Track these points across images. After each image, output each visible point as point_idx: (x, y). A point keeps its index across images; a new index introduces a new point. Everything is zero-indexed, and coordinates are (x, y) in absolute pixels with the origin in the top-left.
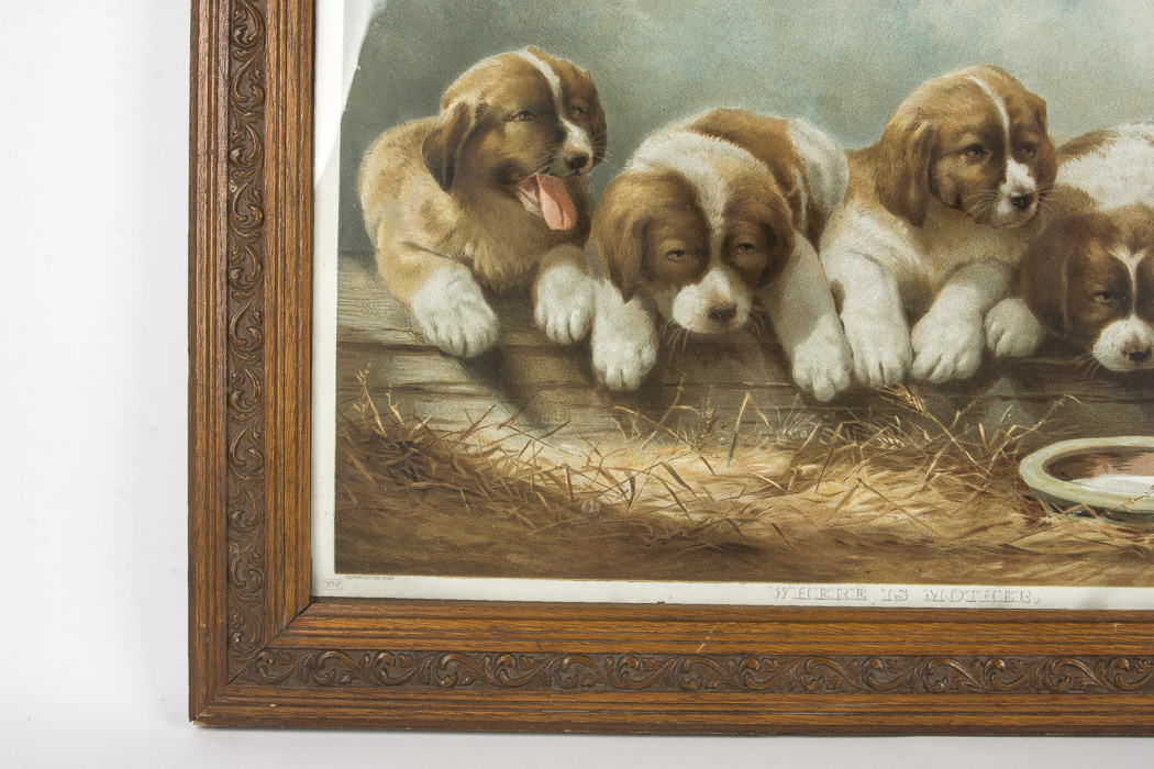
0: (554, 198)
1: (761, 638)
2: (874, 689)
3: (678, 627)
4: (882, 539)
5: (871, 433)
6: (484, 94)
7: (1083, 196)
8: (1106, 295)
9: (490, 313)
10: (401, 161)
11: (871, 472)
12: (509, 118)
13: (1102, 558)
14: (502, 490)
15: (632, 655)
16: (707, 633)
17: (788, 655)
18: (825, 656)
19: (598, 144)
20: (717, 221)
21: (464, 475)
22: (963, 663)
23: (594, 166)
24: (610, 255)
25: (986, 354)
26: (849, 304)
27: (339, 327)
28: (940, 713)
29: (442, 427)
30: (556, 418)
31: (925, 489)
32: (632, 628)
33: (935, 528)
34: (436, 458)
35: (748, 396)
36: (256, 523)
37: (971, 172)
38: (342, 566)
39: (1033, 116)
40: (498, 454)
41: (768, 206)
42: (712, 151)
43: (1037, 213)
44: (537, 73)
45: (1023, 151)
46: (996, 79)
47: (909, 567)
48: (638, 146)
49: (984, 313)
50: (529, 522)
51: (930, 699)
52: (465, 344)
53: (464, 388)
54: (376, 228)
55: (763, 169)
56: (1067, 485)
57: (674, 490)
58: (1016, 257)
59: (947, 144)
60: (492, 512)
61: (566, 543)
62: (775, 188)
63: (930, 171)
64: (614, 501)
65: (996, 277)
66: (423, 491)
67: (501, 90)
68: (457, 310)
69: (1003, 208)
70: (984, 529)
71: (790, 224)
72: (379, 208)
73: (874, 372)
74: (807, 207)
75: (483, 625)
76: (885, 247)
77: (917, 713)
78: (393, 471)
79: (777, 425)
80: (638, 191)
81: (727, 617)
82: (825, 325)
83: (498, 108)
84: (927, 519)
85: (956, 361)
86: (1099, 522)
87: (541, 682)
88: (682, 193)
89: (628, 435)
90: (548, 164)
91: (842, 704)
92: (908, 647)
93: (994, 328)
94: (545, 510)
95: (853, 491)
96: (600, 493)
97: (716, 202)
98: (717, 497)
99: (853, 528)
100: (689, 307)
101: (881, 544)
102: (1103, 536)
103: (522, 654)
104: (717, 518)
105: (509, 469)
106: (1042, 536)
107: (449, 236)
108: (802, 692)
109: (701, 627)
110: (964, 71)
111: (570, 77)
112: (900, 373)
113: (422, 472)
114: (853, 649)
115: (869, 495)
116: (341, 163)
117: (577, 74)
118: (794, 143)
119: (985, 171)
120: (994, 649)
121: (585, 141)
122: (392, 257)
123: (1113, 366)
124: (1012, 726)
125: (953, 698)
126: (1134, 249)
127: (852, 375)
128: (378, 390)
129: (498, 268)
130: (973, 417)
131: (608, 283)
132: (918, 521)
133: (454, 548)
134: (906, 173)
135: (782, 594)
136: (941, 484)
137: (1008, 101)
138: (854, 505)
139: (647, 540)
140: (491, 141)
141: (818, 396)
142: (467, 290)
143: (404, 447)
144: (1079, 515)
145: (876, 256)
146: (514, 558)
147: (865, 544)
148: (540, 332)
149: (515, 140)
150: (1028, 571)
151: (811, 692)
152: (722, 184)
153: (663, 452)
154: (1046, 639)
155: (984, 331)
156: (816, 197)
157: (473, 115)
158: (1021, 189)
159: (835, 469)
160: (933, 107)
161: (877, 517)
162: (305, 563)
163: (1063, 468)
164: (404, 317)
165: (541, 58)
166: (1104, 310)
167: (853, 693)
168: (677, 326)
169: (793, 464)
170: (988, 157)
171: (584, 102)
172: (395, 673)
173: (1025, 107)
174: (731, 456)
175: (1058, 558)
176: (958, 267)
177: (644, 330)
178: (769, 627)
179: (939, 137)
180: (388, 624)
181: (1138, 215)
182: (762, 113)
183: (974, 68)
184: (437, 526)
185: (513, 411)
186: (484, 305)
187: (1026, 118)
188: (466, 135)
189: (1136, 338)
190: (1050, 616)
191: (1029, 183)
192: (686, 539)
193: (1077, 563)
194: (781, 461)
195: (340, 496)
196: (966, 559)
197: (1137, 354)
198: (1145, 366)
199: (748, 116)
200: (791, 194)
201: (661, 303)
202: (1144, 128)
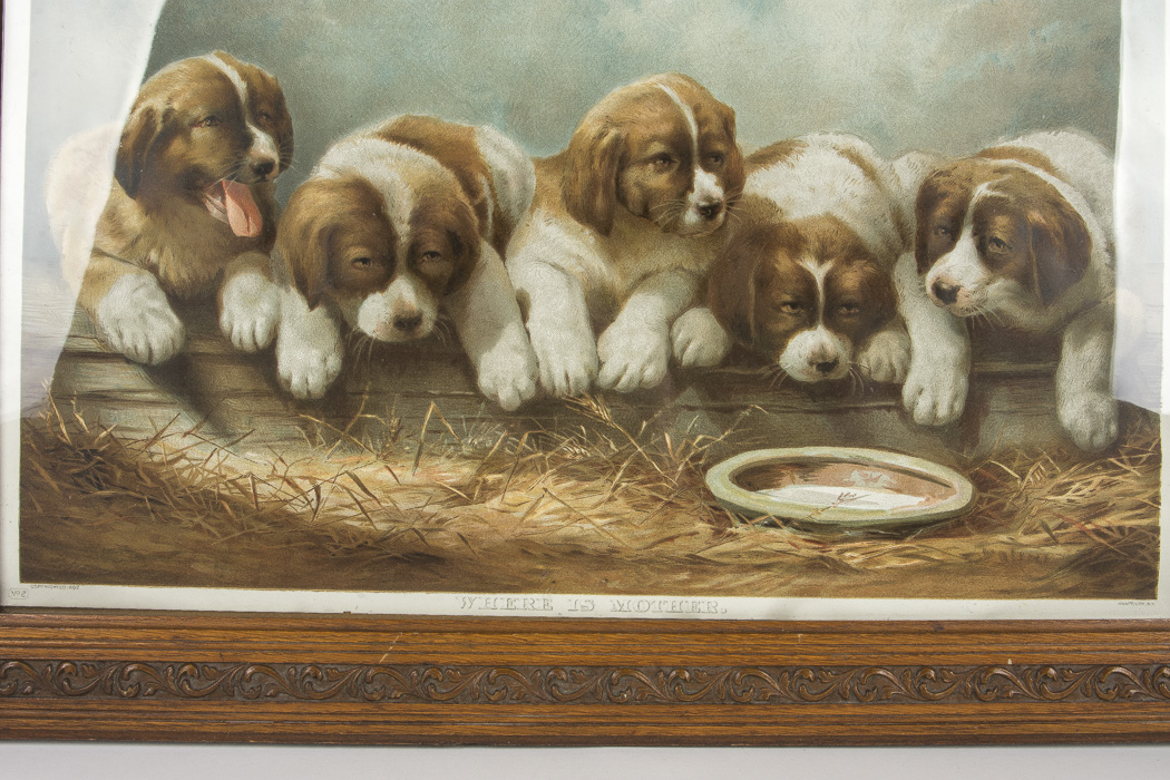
0: (241, 205)
1: (443, 648)
2: (557, 700)
3: (361, 637)
4: (568, 549)
5: (557, 443)
6: (171, 99)
7: (773, 205)
8: (793, 305)
9: (176, 320)
10: (87, 164)
11: (557, 482)
12: (196, 123)
13: (790, 568)
14: (188, 499)
15: (314, 665)
16: (389, 643)
17: (472, 665)
18: (508, 666)
19: (284, 151)
20: (403, 229)
21: (149, 483)
22: (647, 673)
23: (281, 171)
24: (295, 261)
25: (673, 363)
26: (536, 313)
27: (24, 333)
28: (623, 724)
29: (128, 435)
30: (241, 426)
31: (611, 499)
32: (315, 638)
33: (620, 538)
34: (121, 466)
35: (433, 405)
37: (658, 180)
38: (28, 575)
39: (721, 125)
40: (183, 463)
41: (455, 213)
42: (398, 157)
43: (725, 223)
44: (223, 78)
45: (711, 160)
46: (683, 87)
47: (596, 577)
48: (324, 153)
49: (670, 323)
50: (213, 530)
51: (613, 709)
52: (150, 351)
53: (150, 396)
54: (61, 233)
55: (449, 175)
56: (753, 495)
57: (360, 499)
58: (703, 266)
59: (635, 152)
60: (179, 521)
61: (253, 553)
62: (462, 196)
63: (617, 179)
64: (299, 510)
65: (682, 286)
66: (108, 500)
67: (188, 95)
68: (142, 316)
69: (691, 217)
70: (671, 539)
71: (477, 232)
72: (64, 213)
73: (560, 382)
74: (493, 214)
75: (165, 635)
76: (570, 255)
77: (601, 724)
78: (80, 480)
79: (463, 435)
80: (324, 198)
81: (413, 627)
82: (511, 334)
83: (184, 113)
84: (613, 528)
85: (642, 370)
86: (786, 532)
87: (224, 692)
88: (368, 199)
89: (314, 444)
90: (234, 170)
91: (526, 714)
92: (592, 658)
93: (680, 338)
94: (230, 520)
95: (539, 500)
96: (286, 502)
97: (402, 209)
98: (403, 506)
99: (537, 538)
100: (374, 315)
101: (567, 554)
102: (790, 547)
103: (205, 664)
104: (402, 528)
105: (194, 476)
106: (728, 546)
107: (134, 243)
108: (485, 703)
109: (383, 637)
110: (652, 80)
111: (257, 82)
112: (585, 383)
113: (106, 481)
114: (536, 659)
115: (555, 505)
117: (263, 78)
118: (482, 150)
119: (673, 180)
120: (677, 660)
121: (272, 148)
123: (800, 377)
124: (696, 736)
125: (635, 709)
126: (822, 259)
127: (538, 384)
128: (63, 397)
129: (184, 276)
130: (659, 427)
131: (294, 291)
132: (603, 530)
133: (140, 557)
134: (593, 184)
135: (468, 604)
136: (627, 494)
137: (696, 110)
138: (540, 515)
139: (331, 549)
140: (177, 146)
141: (503, 406)
142: (152, 296)
143: (89, 455)
144: (766, 525)
145: (562, 264)
146: (200, 568)
147: (553, 554)
148: (225, 339)
149: (201, 146)
150: (715, 581)
151: (495, 703)
152: (408, 192)
153: (348, 460)
154: (729, 650)
155: (670, 341)
156: (502, 206)
157: (159, 120)
158: (708, 198)
159: (521, 479)
160: (622, 115)
161: (562, 527)
163: (751, 478)
164: (89, 324)
165: (229, 64)
166: (791, 322)
167: (537, 703)
168: (363, 334)
169: (480, 472)
170: (676, 166)
171: (270, 107)
172: (78, 684)
173: (714, 117)
174: (417, 465)
175: (744, 569)
176: (645, 277)
177: (330, 339)
178: (451, 637)
179: (627, 144)
180: (69, 632)
181: (827, 225)
182: (450, 120)
183: (662, 76)
184: (123, 535)
185: (199, 419)
186: (169, 312)
187: (714, 127)
188: (152, 141)
189: (823, 347)
190: (735, 627)
191: (717, 192)
192: (372, 549)
193: (764, 574)
194: (466, 471)
195: (25, 504)
196: (652, 569)
197: (824, 364)
198: (832, 376)
199: (436, 123)
200: (477, 202)
201: (346, 310)
202: (832, 138)
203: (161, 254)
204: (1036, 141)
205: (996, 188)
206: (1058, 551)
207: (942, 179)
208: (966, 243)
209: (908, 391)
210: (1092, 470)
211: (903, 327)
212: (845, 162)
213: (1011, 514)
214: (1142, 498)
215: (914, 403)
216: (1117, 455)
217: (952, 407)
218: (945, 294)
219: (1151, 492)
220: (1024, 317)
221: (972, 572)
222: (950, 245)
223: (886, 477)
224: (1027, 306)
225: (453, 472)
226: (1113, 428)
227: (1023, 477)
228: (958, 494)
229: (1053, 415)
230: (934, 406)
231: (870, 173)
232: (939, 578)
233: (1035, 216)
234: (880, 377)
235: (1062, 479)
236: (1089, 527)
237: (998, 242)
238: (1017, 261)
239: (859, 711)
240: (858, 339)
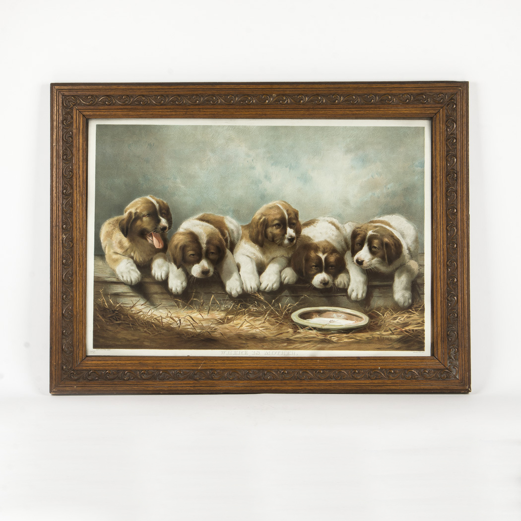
0: (157, 239)
1: (217, 365)
2: (249, 379)
3: (193, 362)
4: (252, 337)
5: (249, 306)
6: (137, 209)
7: (310, 238)
8: (316, 266)
9: (139, 272)
10: (113, 228)
11: (249, 318)
12: (144, 216)
13: (316, 342)
14: (142, 323)
15: (180, 370)
16: (201, 364)
17: (224, 370)
18: (235, 369)
19: (169, 224)
20: (204, 246)
21: (131, 319)
22: (275, 371)
23: (169, 230)
24: (173, 255)
25: (281, 283)
26: (242, 270)
27: (94, 277)
28: (268, 386)
29: (125, 305)
30: (158, 302)
31: (264, 322)
32: (180, 362)
33: (267, 333)
35: (213, 296)
36: (71, 333)
37: (277, 231)
38: (95, 346)
39: (295, 215)
40: (141, 313)
42: (202, 225)
43: (296, 243)
44: (152, 203)
45: (292, 225)
46: (284, 204)
47: (260, 345)
48: (181, 224)
49: (281, 272)
50: (150, 332)
51: (265, 382)
52: (132, 281)
53: (131, 294)
54: (105, 248)
55: (217, 230)
56: (305, 321)
57: (192, 323)
58: (290, 256)
59: (270, 223)
60: (140, 330)
61: (161, 339)
62: (221, 236)
63: (265, 231)
64: (175, 326)
65: (284, 261)
66: (119, 324)
67: (142, 208)
68: (129, 271)
69: (286, 242)
70: (281, 334)
71: (225, 246)
72: (106, 242)
73: (249, 289)
74: (230, 241)
75: (137, 362)
76: (252, 253)
77: (262, 386)
78: (111, 318)
79: (221, 304)
80: (181, 237)
82: (235, 275)
83: (141, 213)
84: (265, 331)
85: (273, 285)
86: (314, 332)
87: (154, 378)
88: (194, 237)
89: (179, 307)
90: (155, 230)
91: (240, 383)
92: (259, 367)
93: (283, 276)
94: (155, 329)
95: (243, 323)
96: (171, 324)
97: (204, 240)
98: (204, 325)
99: (243, 334)
100: (196, 270)
101: (251, 338)
102: (316, 336)
103: (148, 370)
104: (204, 331)
105: (145, 317)
106: (298, 336)
107: (127, 250)
108: (229, 380)
109: (199, 362)
110: (275, 202)
111: (162, 204)
112: (256, 289)
113: (118, 318)
114: (243, 367)
115: (248, 324)
116: (95, 228)
117: (163, 203)
118: (226, 223)
119: (281, 231)
120: (283, 368)
121: (166, 223)
122: (110, 256)
123: (318, 287)
124: (289, 390)
125: (271, 382)
126: (324, 253)
127: (243, 289)
128: (106, 295)
129: (141, 260)
130: (278, 301)
131: (173, 264)
132: (262, 331)
133: (128, 341)
134: (258, 232)
136: (269, 321)
137: (287, 211)
138: (244, 327)
139: (184, 338)
140: (139, 223)
141: (233, 296)
142: (132, 265)
143: (114, 311)
144: (309, 329)
145: (249, 255)
146: (146, 344)
147: (248, 338)
148: (153, 278)
149: (146, 223)
150: (294, 346)
151: (231, 380)
152: (205, 235)
153: (189, 312)
154: (298, 364)
155: (281, 277)
156: (232, 239)
157: (133, 215)
158: (291, 236)
159: (238, 317)
160: (266, 213)
161: (250, 330)
162: (84, 345)
163: (304, 316)
164: (114, 274)
165: (153, 199)
166: (315, 271)
167: (243, 380)
168: (193, 276)
169: (226, 315)
170: (282, 227)
171: (165, 211)
172: (111, 377)
173: (292, 213)
174: (208, 313)
175: (303, 342)
176: (273, 259)
177: (183, 278)
178: (219, 362)
179: (268, 221)
180: (110, 362)
181: (325, 243)
182: (216, 215)
183: (278, 201)
184: (123, 334)
185: (146, 301)
186: (137, 270)
187: (293, 216)
188: (131, 221)
189: (324, 279)
190: (300, 358)
191: (294, 234)
192: (195, 337)
193: (308, 343)
194: (223, 315)
195: (95, 326)
196: (276, 342)
197: (325, 283)
198: (328, 287)
199: (213, 215)
200: (225, 238)
201: (188, 269)
202: (327, 218)
203: (134, 253)
204: (386, 218)
205: (374, 232)
206: (394, 337)
207: (358, 229)
208: (366, 248)
209: (349, 291)
210: (404, 313)
211: (347, 272)
212: (330, 225)
213: (380, 326)
214: (419, 321)
215: (351, 294)
216: (411, 309)
217: (362, 295)
218: (360, 263)
219: (422, 319)
220: (383, 269)
221: (369, 343)
222: (361, 249)
223: (343, 315)
224: (383, 266)
225: (219, 315)
226: (410, 301)
227: (383, 315)
228: (365, 320)
229: (392, 297)
230: (357, 295)
231: (338, 228)
232: (359, 345)
233: (386, 240)
234: (341, 286)
235: (395, 316)
236: (403, 329)
237: (375, 247)
238: (380, 253)
239: (336, 382)
240: (335, 276)
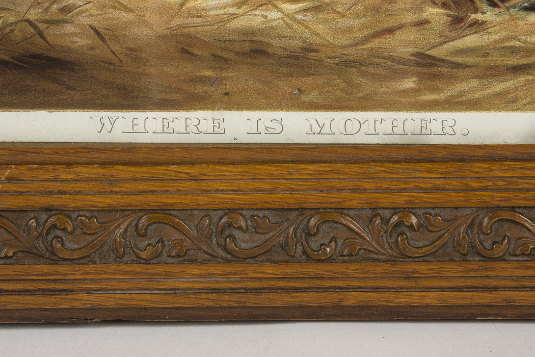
1: (74, 186)
2: (234, 257)
4: (247, 47)
17: (111, 210)
18: (165, 210)
22: (357, 219)
28: (326, 289)
33: (320, 31)
47: (285, 86)
51: (312, 269)
70: (390, 31)
77: (295, 289)
81: (29, 158)
84: (309, 17)
91: (190, 277)
92: (281, 198)
99: (203, 32)
101: (244, 54)
104: (11, 19)
108: (132, 262)
114: (203, 200)
120: (400, 200)
124: (428, 306)
125: (342, 268)
132: (295, 20)
135: (108, 126)
144: (526, 9)
147: (225, 54)
150: (453, 89)
151: (147, 262)
154: (474, 184)
161: (236, 16)
167: (204, 262)
175: (494, 72)
178: (84, 171)
190: (480, 153)
193: (522, 79)
196: (365, 75)
